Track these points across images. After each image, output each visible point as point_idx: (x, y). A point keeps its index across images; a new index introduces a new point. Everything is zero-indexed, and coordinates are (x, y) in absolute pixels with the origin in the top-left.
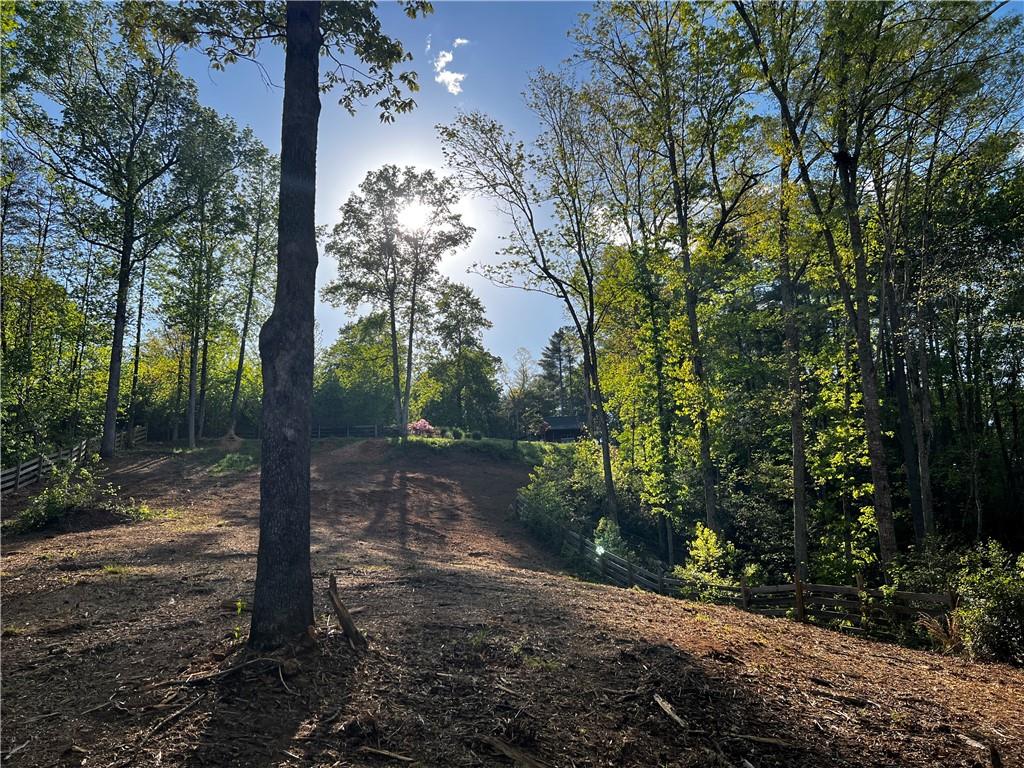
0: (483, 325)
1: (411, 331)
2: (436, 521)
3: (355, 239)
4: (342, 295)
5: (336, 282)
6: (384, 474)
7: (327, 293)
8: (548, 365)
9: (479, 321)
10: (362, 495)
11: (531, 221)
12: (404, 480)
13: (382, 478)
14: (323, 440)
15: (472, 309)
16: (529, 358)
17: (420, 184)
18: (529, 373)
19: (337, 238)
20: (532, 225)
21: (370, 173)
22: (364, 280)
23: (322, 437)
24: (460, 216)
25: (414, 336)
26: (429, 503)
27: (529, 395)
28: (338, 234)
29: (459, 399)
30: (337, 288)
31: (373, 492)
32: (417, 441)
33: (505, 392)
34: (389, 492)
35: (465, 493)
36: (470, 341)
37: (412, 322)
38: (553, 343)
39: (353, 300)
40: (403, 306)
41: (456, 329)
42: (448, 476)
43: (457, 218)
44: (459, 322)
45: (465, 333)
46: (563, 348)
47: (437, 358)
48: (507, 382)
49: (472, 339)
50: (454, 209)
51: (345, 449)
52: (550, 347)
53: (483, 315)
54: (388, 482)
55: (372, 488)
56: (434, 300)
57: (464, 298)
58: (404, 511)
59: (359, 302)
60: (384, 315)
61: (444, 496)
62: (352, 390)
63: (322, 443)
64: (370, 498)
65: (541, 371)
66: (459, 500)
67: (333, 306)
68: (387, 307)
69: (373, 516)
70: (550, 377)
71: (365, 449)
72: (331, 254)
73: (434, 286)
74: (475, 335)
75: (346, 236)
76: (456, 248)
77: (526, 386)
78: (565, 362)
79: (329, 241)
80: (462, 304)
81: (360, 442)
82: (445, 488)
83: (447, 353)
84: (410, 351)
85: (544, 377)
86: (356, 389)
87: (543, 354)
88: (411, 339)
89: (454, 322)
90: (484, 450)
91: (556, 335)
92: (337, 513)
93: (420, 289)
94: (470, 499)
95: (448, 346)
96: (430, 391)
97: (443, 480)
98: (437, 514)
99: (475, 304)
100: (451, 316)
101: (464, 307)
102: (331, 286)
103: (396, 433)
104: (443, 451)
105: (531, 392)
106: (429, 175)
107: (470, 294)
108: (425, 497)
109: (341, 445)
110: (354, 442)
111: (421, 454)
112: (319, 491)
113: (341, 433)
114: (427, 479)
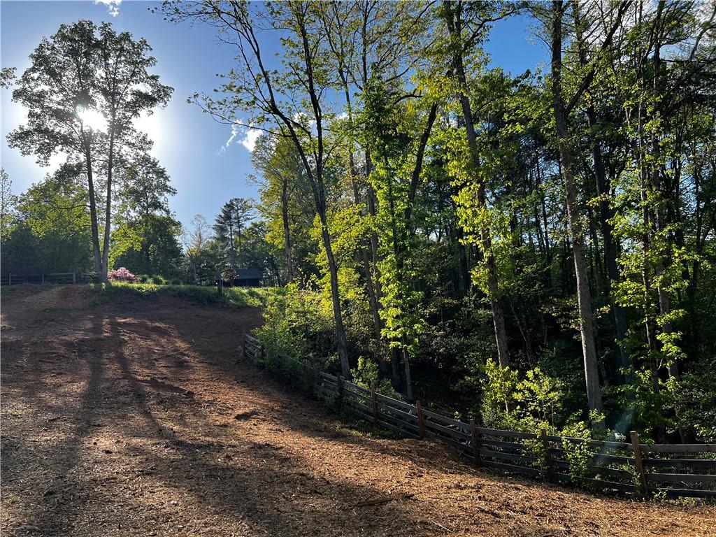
0: (169, 191)
1: (109, 182)
2: (164, 371)
3: (47, 88)
4: (33, 142)
5: (26, 128)
6: (91, 319)
7: (16, 139)
8: (221, 229)
9: (165, 189)
10: (69, 345)
11: (258, 54)
12: (115, 326)
13: (89, 325)
14: (14, 286)
15: (158, 177)
16: (205, 223)
17: (117, 42)
18: (204, 236)
19: (27, 86)
20: (259, 58)
21: (63, 27)
22: (57, 130)
23: (12, 284)
24: (157, 77)
25: (112, 188)
26: (150, 351)
27: (204, 253)
28: (28, 82)
29: (148, 255)
30: (27, 133)
31: (83, 340)
32: (122, 286)
33: (185, 251)
34: (102, 340)
35: (183, 338)
36: (157, 205)
37: (110, 175)
38: (224, 212)
39: (46, 150)
40: (100, 159)
41: (143, 194)
42: (160, 320)
43: (154, 78)
44: (145, 188)
45: (152, 198)
46: (233, 216)
47: (126, 219)
48: (187, 243)
49: (159, 202)
50: (150, 71)
51: (41, 295)
52: (223, 215)
53: (168, 183)
54: (97, 329)
55: (80, 337)
56: (132, 155)
57: (150, 167)
58: (123, 362)
59: (52, 153)
60: (79, 166)
61: (163, 341)
62: (46, 238)
63: (13, 290)
64: (79, 348)
65: (214, 233)
66: (181, 345)
67: (23, 153)
68: (82, 157)
69: (87, 371)
70: (223, 239)
71: (64, 296)
72: (20, 101)
73: (133, 141)
74: (161, 199)
75: (37, 85)
76: (153, 109)
77: (201, 246)
78: (234, 228)
79: (19, 87)
80: (148, 173)
81: (58, 289)
82: (162, 332)
83: (135, 214)
84: (109, 203)
85: (218, 239)
86: (51, 238)
87: (217, 220)
88: (109, 191)
89: (142, 189)
90: (192, 294)
91: (227, 206)
92: (38, 371)
93: (118, 143)
94: (190, 343)
95: (137, 208)
96: (120, 248)
97: (157, 324)
98: (163, 363)
99: (161, 173)
100: (140, 182)
101: (151, 175)
102: (20, 131)
103: (97, 280)
104: (151, 295)
105: (206, 252)
106: (126, 37)
107: (156, 164)
108: (142, 343)
109: (36, 292)
110: (51, 288)
111: (127, 300)
112: (12, 343)
113: (36, 280)
114: (141, 323)
